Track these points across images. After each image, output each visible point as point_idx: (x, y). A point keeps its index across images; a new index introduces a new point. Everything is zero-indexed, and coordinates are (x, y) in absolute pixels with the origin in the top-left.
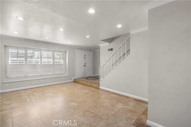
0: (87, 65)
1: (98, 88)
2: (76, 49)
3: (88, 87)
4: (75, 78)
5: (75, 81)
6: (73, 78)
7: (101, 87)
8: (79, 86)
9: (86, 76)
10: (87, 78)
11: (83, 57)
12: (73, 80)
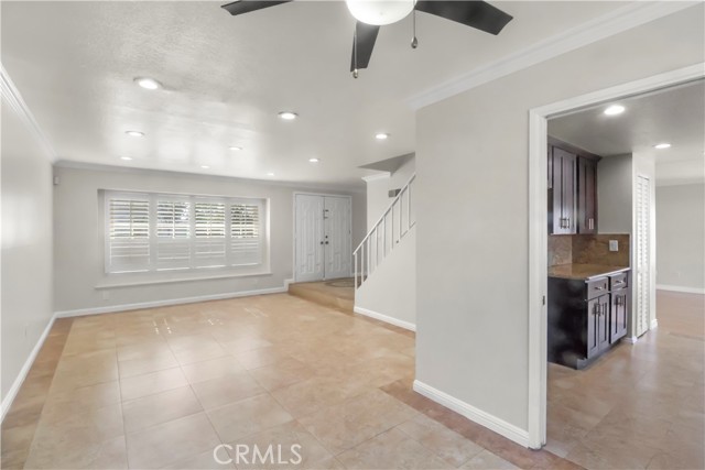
0: (331, 242)
1: (350, 311)
2: (295, 193)
3: (322, 308)
4: (292, 281)
5: (293, 291)
6: (287, 281)
7: (357, 309)
8: (299, 303)
9: (328, 277)
10: (330, 282)
11: (320, 213)
12: (286, 288)
